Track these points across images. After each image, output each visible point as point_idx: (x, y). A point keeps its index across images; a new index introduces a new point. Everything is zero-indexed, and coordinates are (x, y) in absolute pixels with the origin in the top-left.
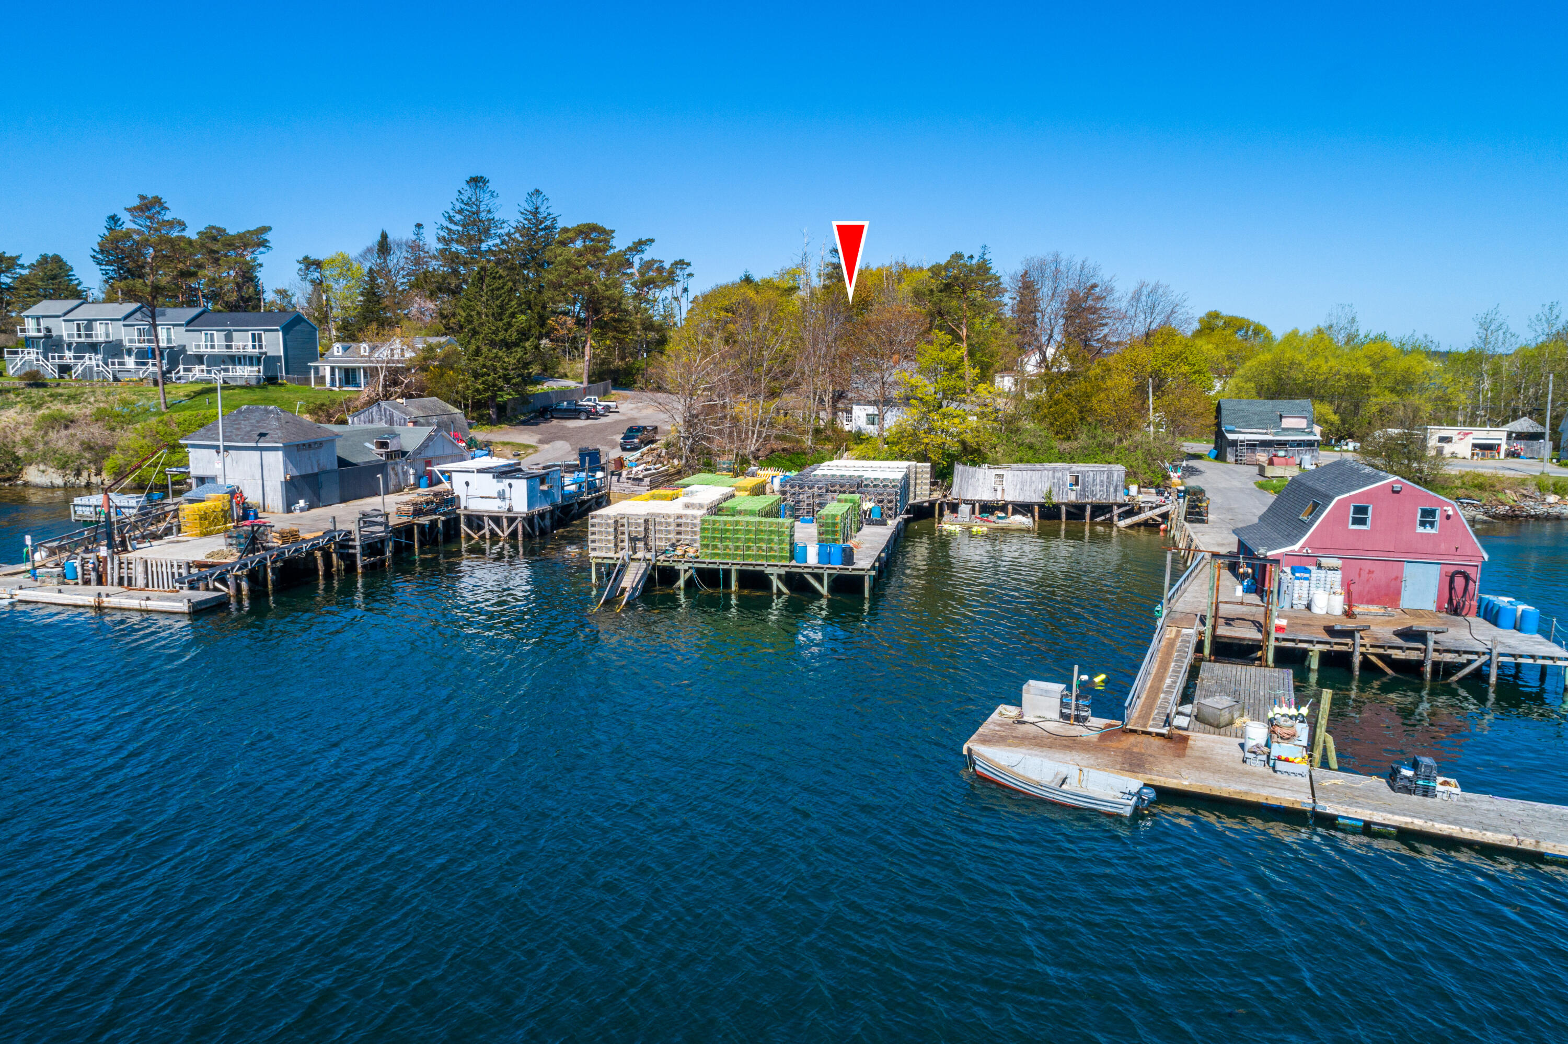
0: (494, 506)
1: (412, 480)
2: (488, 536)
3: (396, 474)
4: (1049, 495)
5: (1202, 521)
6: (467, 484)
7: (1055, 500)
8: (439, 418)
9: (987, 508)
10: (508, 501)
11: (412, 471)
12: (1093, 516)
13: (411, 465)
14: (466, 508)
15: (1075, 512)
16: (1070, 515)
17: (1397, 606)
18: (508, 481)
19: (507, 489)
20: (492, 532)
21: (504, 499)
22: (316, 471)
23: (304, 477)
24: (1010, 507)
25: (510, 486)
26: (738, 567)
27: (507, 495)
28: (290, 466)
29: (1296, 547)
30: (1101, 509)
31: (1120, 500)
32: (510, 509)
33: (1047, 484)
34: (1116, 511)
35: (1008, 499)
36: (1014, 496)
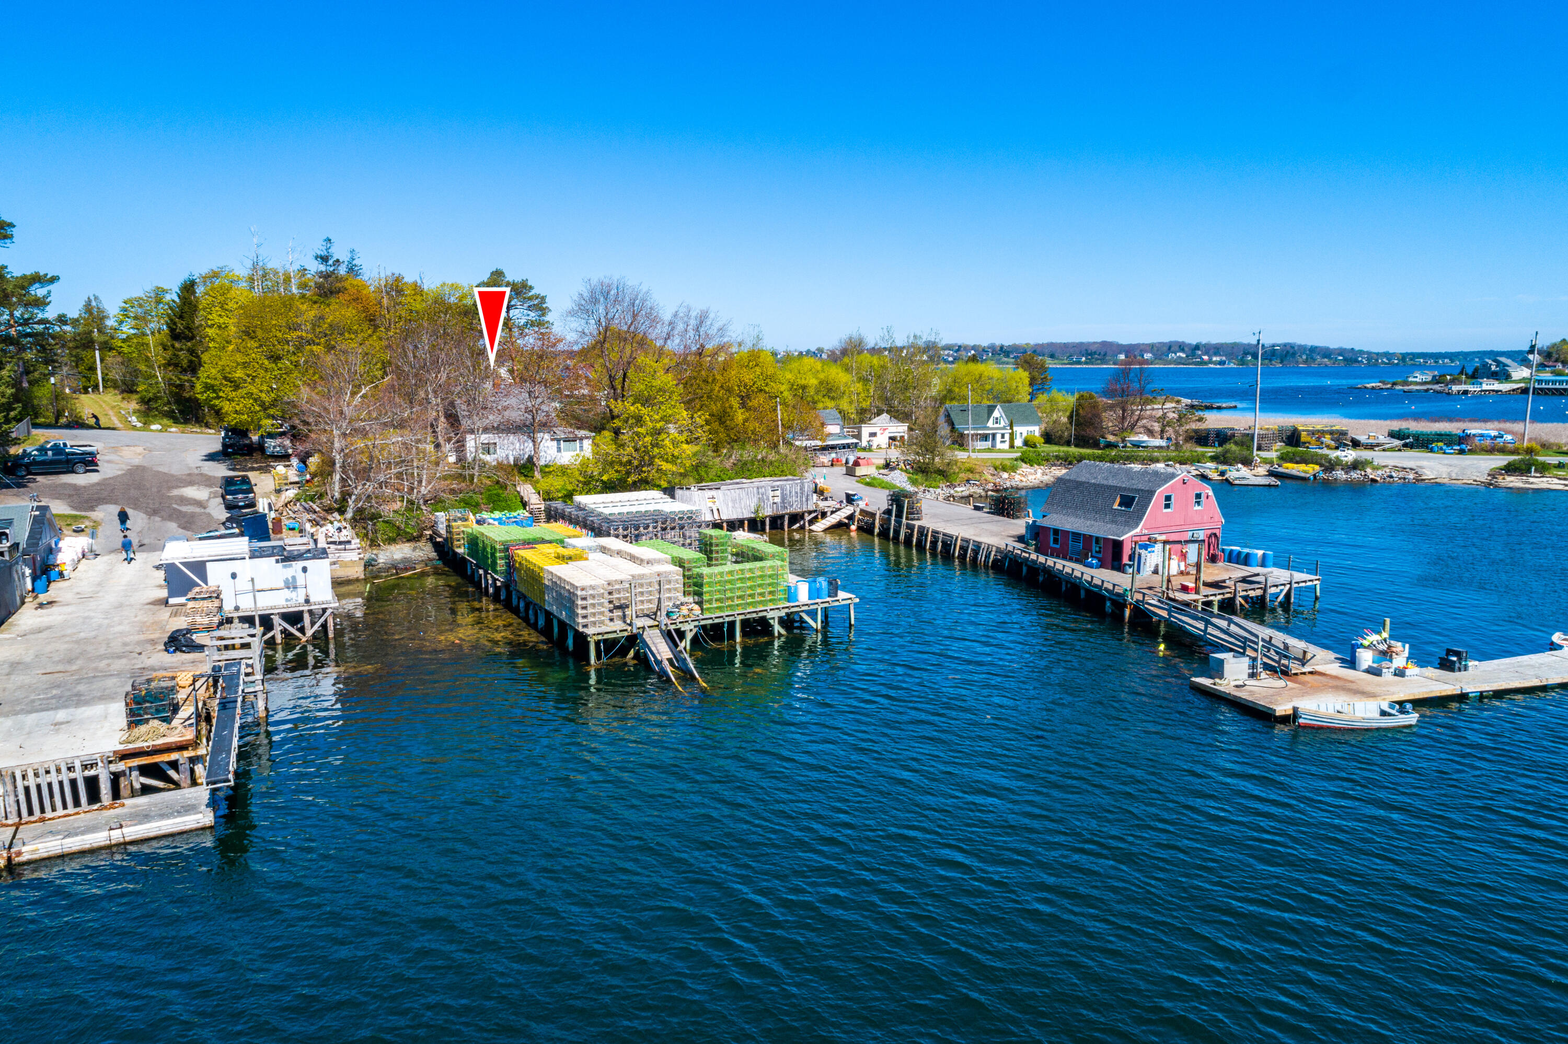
0: (280, 599)
1: (29, 584)
3: (19, 579)
4: (757, 511)
5: (919, 519)
6: (234, 576)
7: (761, 514)
10: (302, 590)
11: (27, 572)
12: (790, 524)
13: (26, 563)
14: (236, 606)
15: (777, 521)
16: (772, 526)
18: (300, 565)
19: (299, 575)
20: (286, 632)
21: (295, 588)
24: (725, 525)
25: (305, 570)
26: (742, 617)
27: (300, 581)
29: (1138, 530)
30: (795, 518)
31: (809, 511)
32: (307, 601)
33: (755, 500)
34: (808, 518)
35: (724, 517)
36: (729, 514)
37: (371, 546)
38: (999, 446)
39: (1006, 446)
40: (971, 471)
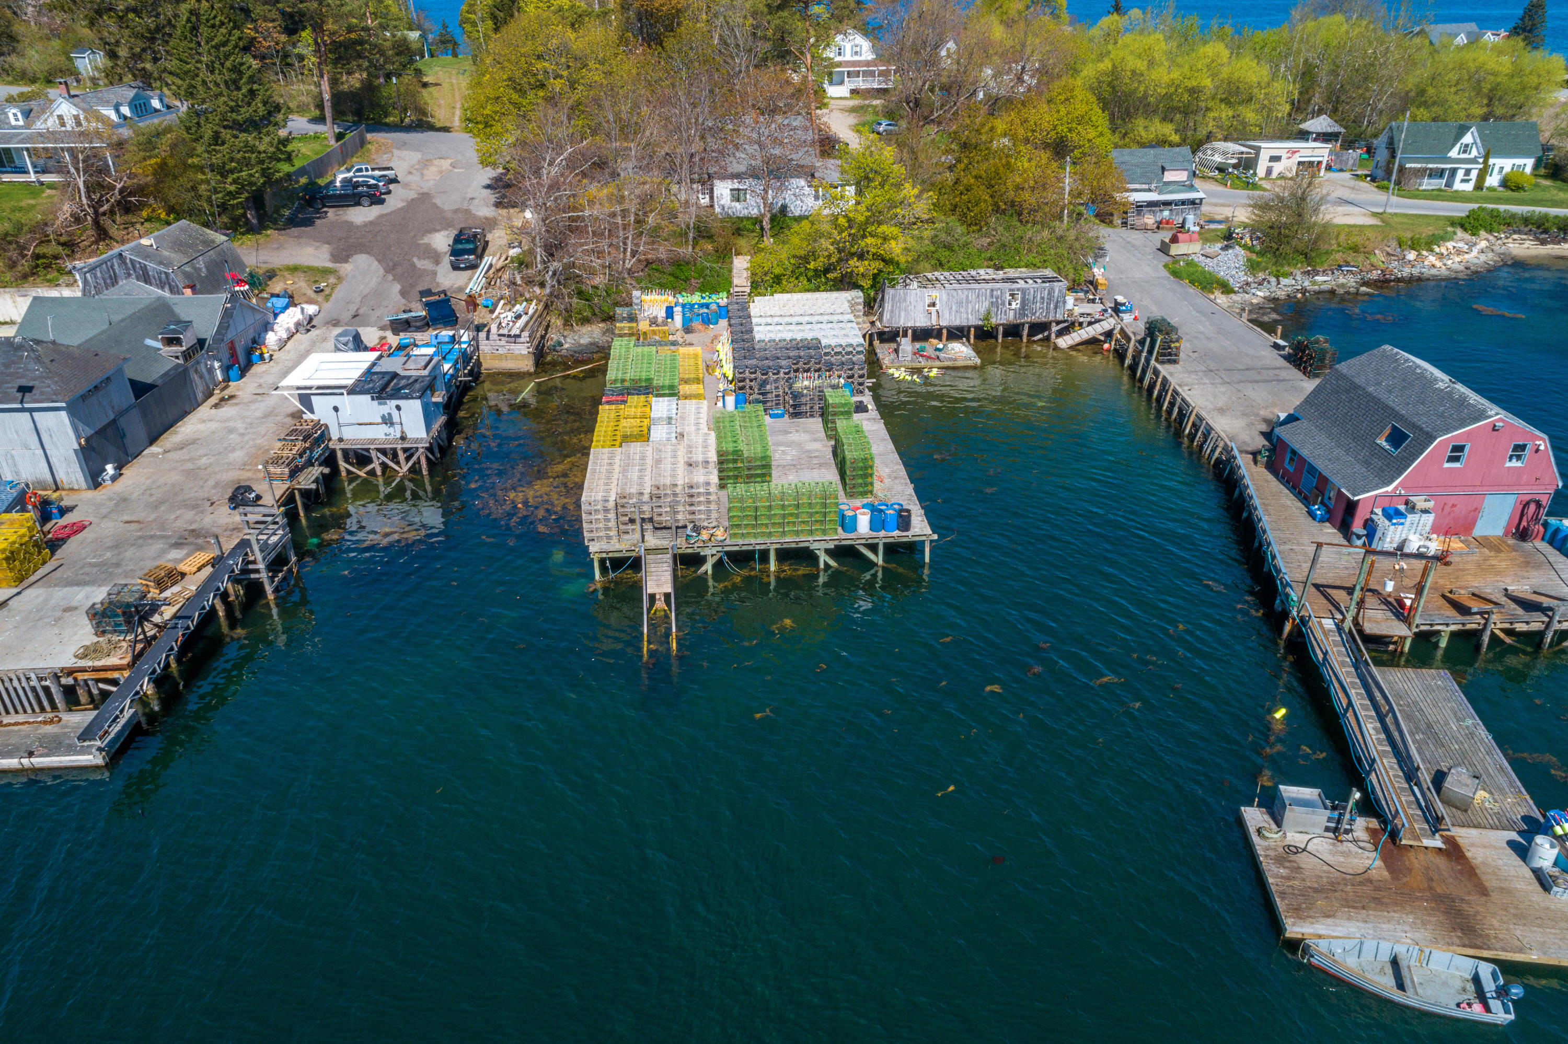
0: (379, 433)
1: (219, 375)
2: (379, 471)
3: (201, 377)
4: (987, 317)
5: (1175, 362)
6: (336, 409)
7: (994, 321)
8: (207, 257)
9: (922, 335)
10: (398, 427)
11: (217, 365)
12: (1030, 335)
13: (215, 358)
14: (341, 440)
15: (1013, 331)
16: (1005, 335)
17: (1470, 534)
18: (394, 403)
19: (395, 413)
20: (384, 466)
21: (392, 424)
22: (112, 417)
23: (101, 432)
24: (945, 332)
25: (398, 408)
26: (778, 546)
27: (396, 419)
28: (81, 427)
29: (1390, 488)
30: (1039, 327)
31: (1059, 317)
32: (403, 438)
33: (986, 304)
34: (1055, 328)
35: (944, 323)
36: (948, 320)
37: (564, 325)
38: (1458, 186)
39: (1469, 187)
40: (1355, 249)
